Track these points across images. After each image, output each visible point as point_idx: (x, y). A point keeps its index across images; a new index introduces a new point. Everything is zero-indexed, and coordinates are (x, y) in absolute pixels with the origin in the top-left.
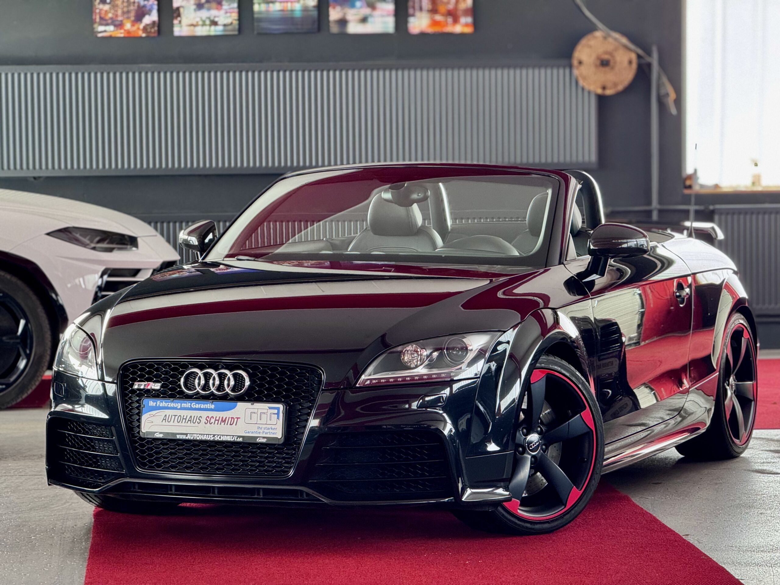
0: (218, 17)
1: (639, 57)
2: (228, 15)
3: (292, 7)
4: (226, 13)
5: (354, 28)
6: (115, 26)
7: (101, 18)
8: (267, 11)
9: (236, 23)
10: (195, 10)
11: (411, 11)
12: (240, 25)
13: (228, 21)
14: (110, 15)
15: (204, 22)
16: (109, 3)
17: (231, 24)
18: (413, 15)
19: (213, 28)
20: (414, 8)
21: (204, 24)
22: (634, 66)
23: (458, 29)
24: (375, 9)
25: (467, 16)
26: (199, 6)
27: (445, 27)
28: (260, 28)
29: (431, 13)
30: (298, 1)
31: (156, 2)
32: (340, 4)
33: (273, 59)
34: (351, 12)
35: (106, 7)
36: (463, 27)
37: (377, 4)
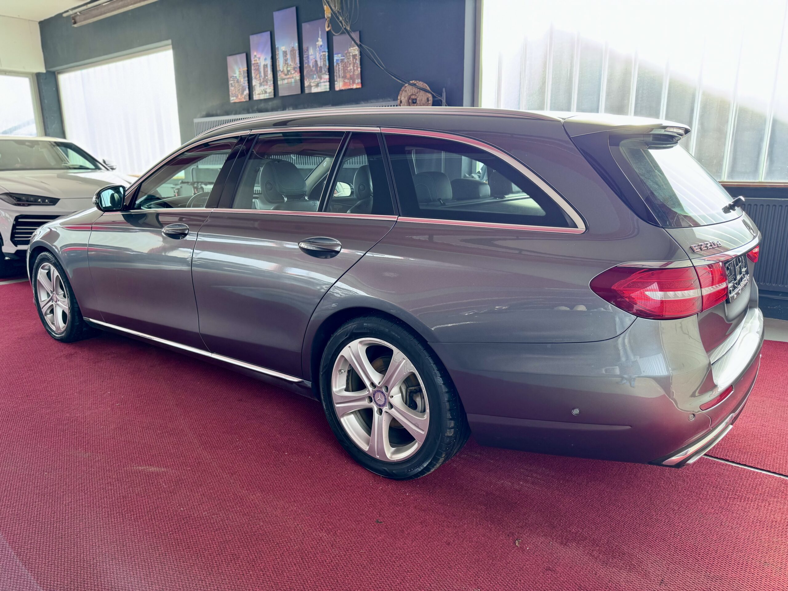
0: (266, 89)
1: (433, 96)
2: (270, 87)
3: (291, 81)
4: (269, 86)
5: (314, 90)
6: (236, 97)
7: (232, 94)
8: (283, 84)
9: (273, 91)
10: (259, 87)
11: (336, 78)
13: (270, 90)
14: (234, 92)
15: (262, 92)
16: (233, 86)
17: (271, 92)
19: (265, 95)
20: (337, 76)
21: (263, 94)
22: (431, 102)
23: (355, 86)
24: (321, 78)
25: (358, 79)
26: (261, 84)
27: (349, 86)
28: (282, 93)
29: (343, 79)
30: (293, 78)
31: (247, 84)
32: (308, 78)
33: (287, 109)
34: (312, 81)
35: (233, 88)
36: (357, 85)
37: (322, 76)
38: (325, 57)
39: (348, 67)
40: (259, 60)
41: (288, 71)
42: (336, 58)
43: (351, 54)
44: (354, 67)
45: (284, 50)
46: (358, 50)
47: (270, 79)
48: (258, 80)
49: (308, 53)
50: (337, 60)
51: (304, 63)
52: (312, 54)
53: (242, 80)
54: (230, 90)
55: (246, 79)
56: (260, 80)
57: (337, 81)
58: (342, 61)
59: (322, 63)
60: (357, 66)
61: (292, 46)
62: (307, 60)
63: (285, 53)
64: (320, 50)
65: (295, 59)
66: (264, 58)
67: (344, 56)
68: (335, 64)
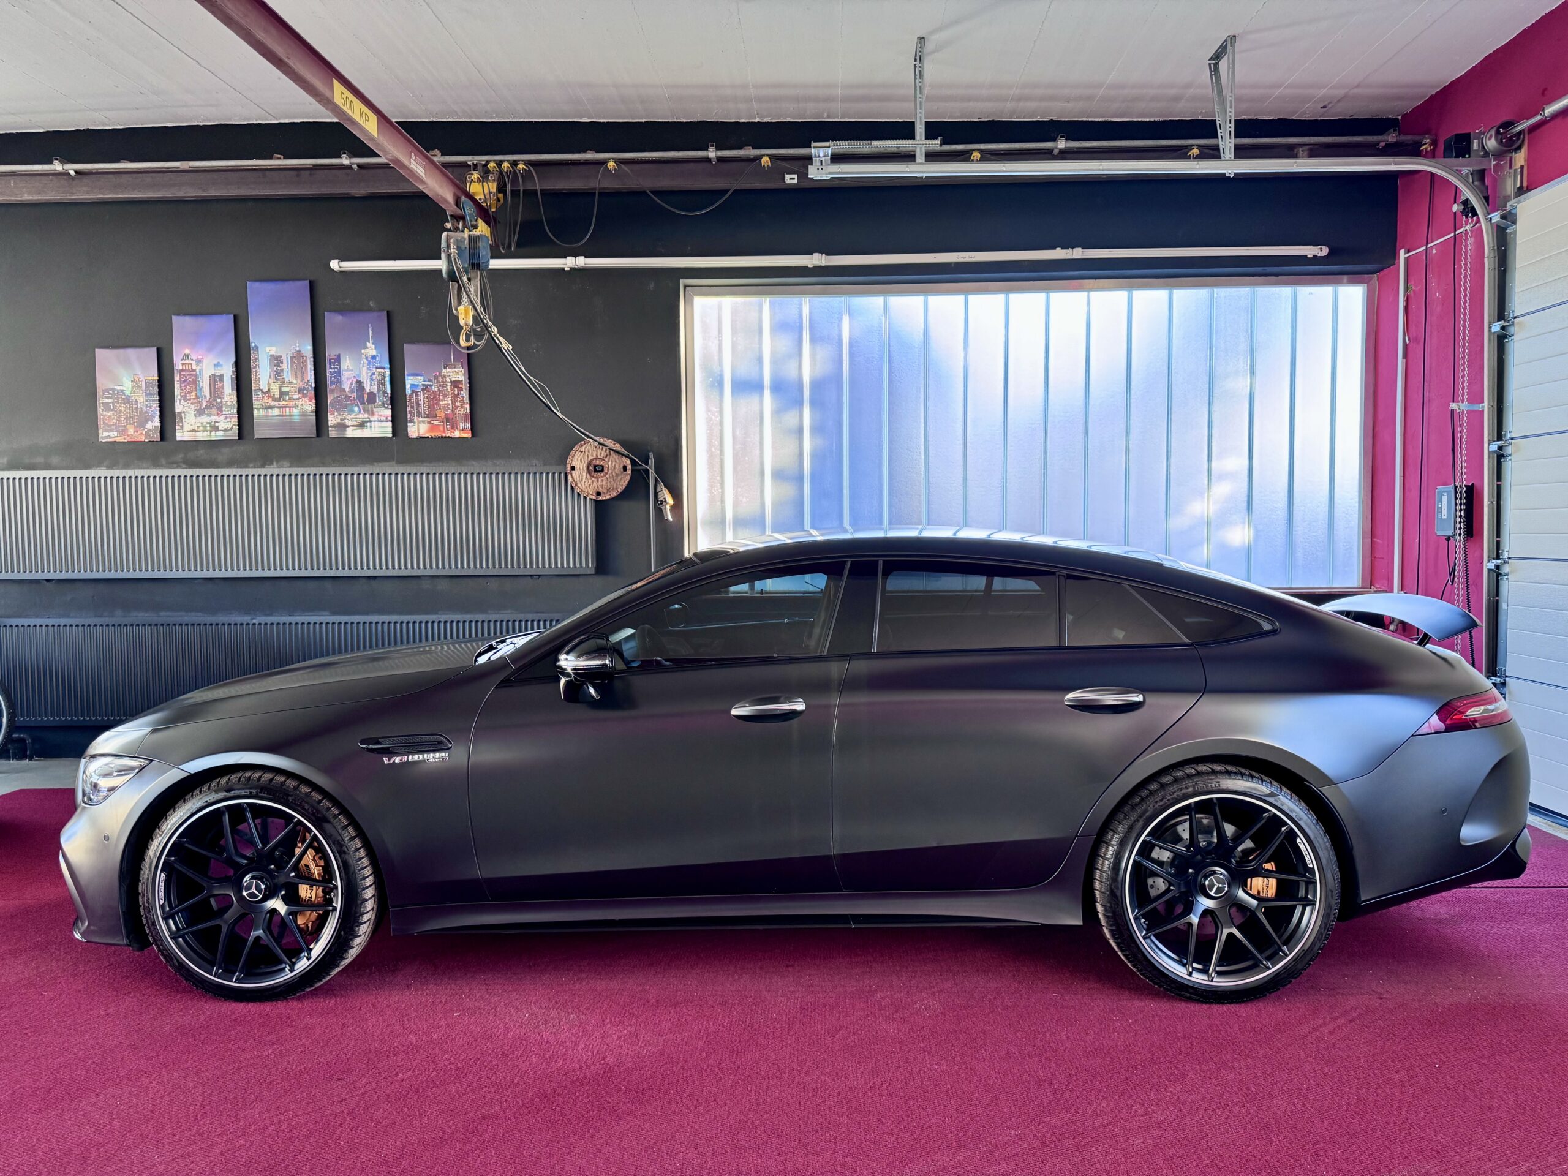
0: (217, 422)
1: (633, 463)
2: (228, 420)
3: (290, 412)
4: (227, 418)
5: (351, 433)
6: (118, 432)
7: (104, 423)
8: (267, 416)
9: (236, 428)
10: (195, 416)
11: (409, 416)
12: (239, 429)
13: (229, 426)
14: (113, 421)
15: (205, 427)
16: (112, 410)
17: (232, 428)
18: (412, 422)
19: (214, 432)
20: (411, 412)
21: (205, 430)
22: (629, 472)
23: (457, 434)
24: (372, 414)
25: (465, 421)
26: (200, 412)
27: (444, 432)
28: (259, 433)
29: (429, 420)
30: (296, 406)
31: (158, 409)
32: (338, 410)
33: (275, 464)
34: (349, 417)
35: (111, 413)
36: (462, 431)
37: (375, 410)
38: (385, 377)
39: (440, 401)
40: (197, 365)
41: (282, 394)
42: (410, 381)
43: (448, 380)
44: (454, 401)
45: (272, 353)
46: (464, 374)
47: (229, 403)
48: (192, 404)
49: (340, 366)
50: (412, 385)
51: (328, 383)
52: (350, 368)
53: (142, 399)
54: (100, 417)
55: (156, 397)
56: (200, 403)
57: (412, 421)
58: (426, 388)
59: (376, 387)
60: (463, 400)
61: (298, 349)
62: (335, 378)
63: (277, 360)
64: (369, 361)
65: (303, 373)
66: (216, 363)
67: (430, 381)
68: (408, 392)
